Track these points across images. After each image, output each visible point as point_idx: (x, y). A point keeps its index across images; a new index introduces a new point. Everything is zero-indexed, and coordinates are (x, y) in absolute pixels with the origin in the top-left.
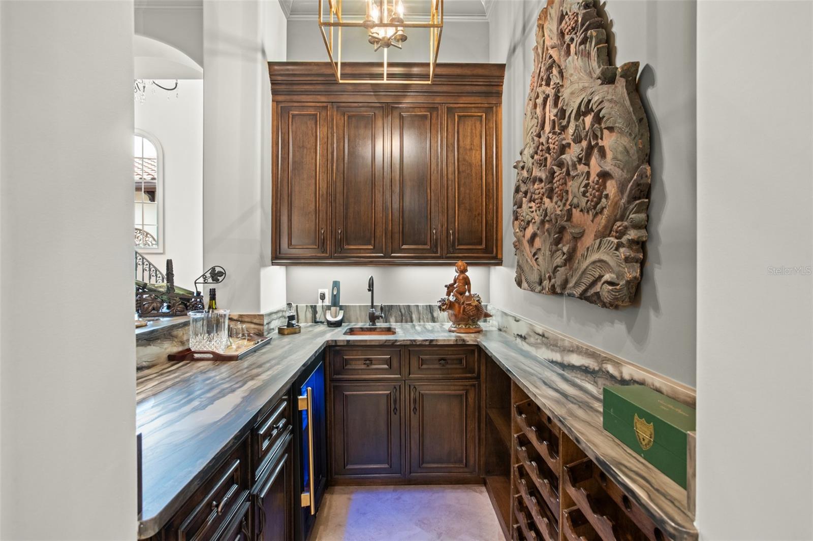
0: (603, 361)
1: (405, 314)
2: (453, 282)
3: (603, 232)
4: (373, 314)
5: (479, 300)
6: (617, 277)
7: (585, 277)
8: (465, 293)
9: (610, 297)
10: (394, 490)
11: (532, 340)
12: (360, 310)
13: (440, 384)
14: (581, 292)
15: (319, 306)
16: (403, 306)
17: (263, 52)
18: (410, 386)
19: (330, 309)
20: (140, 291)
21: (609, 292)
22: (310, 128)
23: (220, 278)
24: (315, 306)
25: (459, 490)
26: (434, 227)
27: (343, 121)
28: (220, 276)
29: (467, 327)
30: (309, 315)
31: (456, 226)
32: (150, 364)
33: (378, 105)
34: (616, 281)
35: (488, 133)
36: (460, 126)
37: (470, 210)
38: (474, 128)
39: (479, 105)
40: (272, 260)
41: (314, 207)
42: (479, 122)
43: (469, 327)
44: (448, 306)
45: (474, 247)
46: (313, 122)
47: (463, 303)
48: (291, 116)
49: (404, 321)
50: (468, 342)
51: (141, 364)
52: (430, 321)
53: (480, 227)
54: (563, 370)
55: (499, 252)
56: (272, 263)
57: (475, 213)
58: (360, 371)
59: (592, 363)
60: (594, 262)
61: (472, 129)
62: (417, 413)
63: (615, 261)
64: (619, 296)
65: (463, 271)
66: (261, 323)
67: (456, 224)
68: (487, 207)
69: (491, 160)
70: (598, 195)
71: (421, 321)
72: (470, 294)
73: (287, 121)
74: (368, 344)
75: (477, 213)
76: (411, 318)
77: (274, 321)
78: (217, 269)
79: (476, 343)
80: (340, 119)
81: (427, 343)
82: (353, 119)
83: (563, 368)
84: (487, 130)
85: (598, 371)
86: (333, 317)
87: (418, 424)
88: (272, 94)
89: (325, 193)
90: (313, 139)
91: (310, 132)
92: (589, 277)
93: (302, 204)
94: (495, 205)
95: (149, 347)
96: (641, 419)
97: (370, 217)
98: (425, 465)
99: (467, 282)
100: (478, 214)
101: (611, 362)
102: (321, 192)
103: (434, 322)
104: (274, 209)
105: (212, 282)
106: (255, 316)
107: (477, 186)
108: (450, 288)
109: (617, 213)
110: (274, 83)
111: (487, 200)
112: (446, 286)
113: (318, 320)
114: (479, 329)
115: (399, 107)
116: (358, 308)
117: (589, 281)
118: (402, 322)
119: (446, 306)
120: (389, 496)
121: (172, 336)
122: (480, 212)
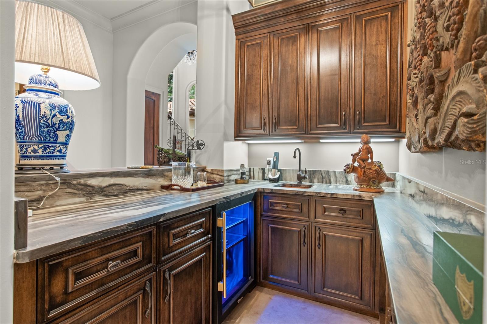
0: (467, 211)
1: (325, 177)
2: (358, 151)
3: (463, 59)
4: (300, 175)
5: (380, 166)
6: (477, 106)
7: (448, 120)
8: (368, 160)
9: (466, 131)
10: (304, 302)
11: (417, 198)
12: (293, 172)
13: (339, 228)
14: (445, 137)
15: (267, 169)
16: (324, 171)
17: (228, 10)
18: (315, 227)
19: (271, 171)
20: (160, 152)
21: (464, 125)
22: (257, 52)
23: (201, 147)
24: (264, 169)
25: (356, 318)
26: (343, 110)
27: (278, 43)
28: (201, 146)
29: (368, 187)
30: (261, 175)
31: (363, 108)
32: (148, 188)
33: (302, 26)
34: (474, 111)
35: (393, 28)
36: (367, 28)
37: (375, 94)
38: (379, 26)
39: (385, 7)
40: (234, 138)
41: (259, 103)
42: (384, 21)
43: (370, 188)
44: (351, 170)
45: (378, 124)
46: (259, 48)
47: (364, 167)
48: (246, 46)
49: (324, 182)
50: (364, 198)
51: (142, 187)
52: (344, 183)
53: (385, 107)
54: (436, 225)
55: (403, 126)
56: (235, 139)
57: (379, 96)
58: (280, 212)
59: (458, 215)
60: (454, 98)
61: (378, 28)
62: (321, 248)
63: (474, 86)
64: (477, 129)
65: (367, 143)
66: (223, 175)
67: (363, 106)
68: (391, 89)
69: (395, 50)
70: (458, 19)
71: (338, 183)
72: (372, 161)
73: (244, 51)
74: (285, 193)
75: (381, 96)
76: (330, 180)
77: (234, 175)
78: (200, 142)
79: (371, 200)
80: (276, 42)
81: (329, 196)
82: (285, 40)
83: (436, 223)
84: (392, 26)
85: (462, 224)
86: (272, 176)
87: (321, 257)
88: (236, 35)
89: (266, 93)
90: (259, 59)
91: (257, 54)
92: (451, 118)
93: (252, 101)
94: (399, 87)
95: (148, 179)
96: (462, 274)
97: (295, 106)
98: (325, 289)
99: (369, 151)
100: (383, 97)
101: (474, 212)
102: (263, 93)
103: (348, 184)
104: (236, 106)
105: (196, 149)
106: (219, 171)
107: (382, 73)
108: (354, 156)
109: (478, 27)
110: (236, 28)
111: (391, 84)
112: (352, 155)
113: (265, 178)
114: (380, 190)
115: (316, 25)
116: (291, 172)
117: (451, 122)
118: (322, 183)
119: (350, 169)
120: (298, 305)
121: (163, 175)
122: (385, 95)
